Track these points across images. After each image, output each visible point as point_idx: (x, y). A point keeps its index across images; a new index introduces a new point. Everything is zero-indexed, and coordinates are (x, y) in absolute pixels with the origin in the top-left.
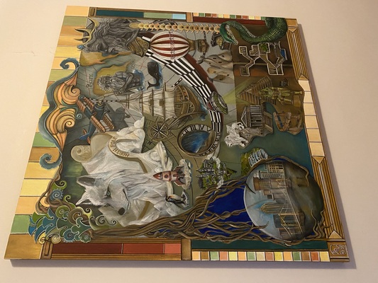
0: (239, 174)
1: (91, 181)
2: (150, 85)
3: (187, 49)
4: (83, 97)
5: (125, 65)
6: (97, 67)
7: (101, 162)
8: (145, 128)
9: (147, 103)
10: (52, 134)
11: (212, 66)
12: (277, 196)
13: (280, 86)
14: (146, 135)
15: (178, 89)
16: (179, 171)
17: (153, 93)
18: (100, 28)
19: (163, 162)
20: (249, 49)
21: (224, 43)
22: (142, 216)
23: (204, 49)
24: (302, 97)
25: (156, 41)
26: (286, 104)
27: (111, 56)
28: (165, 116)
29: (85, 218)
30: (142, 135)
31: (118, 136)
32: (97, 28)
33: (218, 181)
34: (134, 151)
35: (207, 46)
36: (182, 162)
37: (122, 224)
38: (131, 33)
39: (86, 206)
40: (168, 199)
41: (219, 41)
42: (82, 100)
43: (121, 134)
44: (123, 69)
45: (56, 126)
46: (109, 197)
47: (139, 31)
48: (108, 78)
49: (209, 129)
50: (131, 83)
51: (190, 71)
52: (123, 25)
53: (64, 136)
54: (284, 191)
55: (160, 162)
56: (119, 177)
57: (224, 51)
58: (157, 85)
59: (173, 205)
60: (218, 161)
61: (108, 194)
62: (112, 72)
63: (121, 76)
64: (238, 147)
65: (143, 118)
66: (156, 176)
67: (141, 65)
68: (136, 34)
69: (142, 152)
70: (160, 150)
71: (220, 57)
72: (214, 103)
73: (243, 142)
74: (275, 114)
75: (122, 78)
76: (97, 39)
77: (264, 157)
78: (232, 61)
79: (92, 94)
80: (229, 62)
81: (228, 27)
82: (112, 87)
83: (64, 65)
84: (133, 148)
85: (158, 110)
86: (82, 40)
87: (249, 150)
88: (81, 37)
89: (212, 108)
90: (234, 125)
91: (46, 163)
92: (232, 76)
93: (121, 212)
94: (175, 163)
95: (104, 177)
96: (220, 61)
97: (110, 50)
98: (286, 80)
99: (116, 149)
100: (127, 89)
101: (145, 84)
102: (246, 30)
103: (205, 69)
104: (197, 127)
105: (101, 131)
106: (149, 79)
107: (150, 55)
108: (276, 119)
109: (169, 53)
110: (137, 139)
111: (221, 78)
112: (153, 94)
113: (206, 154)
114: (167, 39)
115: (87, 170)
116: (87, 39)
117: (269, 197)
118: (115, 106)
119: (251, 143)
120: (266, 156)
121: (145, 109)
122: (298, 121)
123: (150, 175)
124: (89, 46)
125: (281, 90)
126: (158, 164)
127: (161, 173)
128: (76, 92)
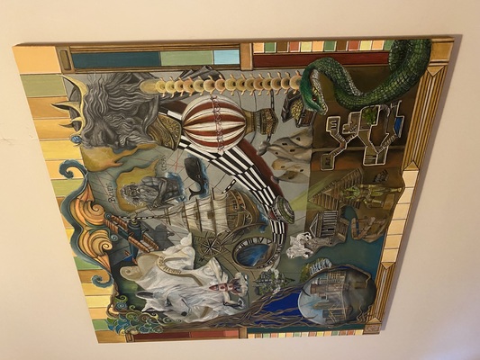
0: (297, 281)
1: (150, 295)
2: (193, 193)
3: (242, 130)
4: (110, 215)
5: (152, 167)
6: (114, 172)
8: (193, 245)
9: (192, 217)
10: (92, 258)
11: (280, 157)
12: (331, 297)
13: (374, 182)
14: (196, 252)
15: (230, 195)
16: (236, 284)
17: (198, 203)
18: (91, 99)
19: (218, 276)
20: (344, 121)
21: (303, 113)
22: (203, 316)
23: (269, 127)
24: (398, 195)
25: (192, 118)
26: (374, 207)
27: (127, 153)
28: (216, 231)
30: (192, 252)
31: (165, 255)
32: (87, 98)
33: (274, 288)
34: (186, 268)
35: (275, 121)
36: (238, 275)
37: (186, 321)
38: (147, 104)
40: (225, 304)
41: (296, 110)
42: (111, 220)
43: (168, 253)
44: (149, 172)
45: (92, 249)
46: (170, 305)
47: (160, 99)
48: (133, 187)
49: (269, 241)
50: (166, 192)
51: (246, 168)
52: (129, 88)
53: (106, 259)
54: (339, 293)
55: (215, 276)
56: (175, 290)
57: (302, 128)
58: (202, 192)
59: (231, 308)
60: (277, 273)
61: (169, 303)
62: (137, 178)
63: (150, 184)
64: (300, 258)
65: (190, 234)
66: (212, 288)
67: (174, 163)
68: (156, 107)
69: (195, 268)
70: (213, 266)
71: (295, 140)
72: (278, 212)
73: (306, 253)
74: (354, 220)
75: (153, 186)
76: (94, 121)
77: (326, 265)
78: (312, 146)
79: (119, 210)
80: (306, 149)
81: (316, 75)
82: (142, 200)
84: (184, 266)
85: (207, 224)
86: (72, 125)
87: (312, 261)
88: (69, 121)
89: (274, 217)
90: (300, 236)
92: (307, 172)
93: (184, 314)
94: (231, 276)
95: (160, 291)
96: (293, 147)
97: (122, 140)
98: (385, 173)
99: (166, 268)
100: (163, 201)
101: (186, 192)
103: (270, 165)
104: (255, 240)
105: (145, 251)
106: (190, 184)
107: (185, 146)
108: (354, 226)
109: (213, 139)
110: (187, 257)
111: (290, 176)
112: (198, 206)
113: (264, 267)
114: (209, 112)
115: (142, 286)
116: (80, 123)
117: (324, 298)
118: (153, 224)
120: (330, 265)
121: (190, 224)
122: (381, 226)
123: (206, 288)
124: (88, 136)
125: (373, 188)
126: (213, 278)
127: (217, 286)
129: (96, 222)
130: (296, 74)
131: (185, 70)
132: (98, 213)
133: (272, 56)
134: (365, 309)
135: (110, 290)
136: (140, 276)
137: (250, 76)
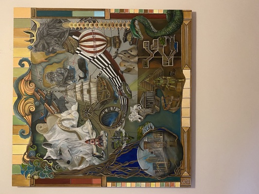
0: (135, 139)
1: (50, 145)
2: (81, 78)
3: (105, 45)
4: (38, 90)
5: (62, 63)
6: (44, 65)
7: (54, 134)
8: (78, 111)
9: (79, 92)
10: (23, 116)
11: (123, 60)
12: (156, 152)
13: (169, 76)
14: (79, 115)
15: (99, 80)
16: (100, 139)
17: (82, 84)
18: (41, 29)
19: (90, 133)
20: (151, 43)
21: (133, 39)
22: (80, 165)
23: (118, 44)
24: (183, 83)
25: (83, 39)
26: (172, 90)
27: (52, 55)
28: (91, 102)
29: (50, 166)
30: (77, 115)
31: (62, 116)
32: (39, 29)
33: (123, 144)
34: (73, 126)
35: (120, 42)
36: (102, 133)
37: (69, 169)
38: (64, 32)
39: (49, 159)
40: (94, 155)
41: (129, 37)
42: (37, 92)
43: (64, 115)
44: (60, 65)
45: (24, 110)
46: (61, 154)
47: (70, 30)
48: (51, 73)
49: (119, 110)
50: (67, 77)
51: (107, 65)
52: (58, 25)
53: (30, 117)
54: (161, 149)
55: (88, 133)
56: (65, 143)
57: (133, 46)
58: (85, 78)
59: (97, 158)
60: (124, 132)
61: (60, 152)
62: (54, 69)
63: (60, 72)
64: (136, 122)
65: (77, 103)
66: (86, 142)
67: (73, 61)
68: (68, 34)
69: (78, 127)
70: (88, 125)
71: (129, 52)
72: (123, 91)
73: (140, 118)
74: (162, 98)
75: (61, 73)
76: (40, 39)
77: (151, 128)
78: (138, 55)
79: (43, 86)
80: (135, 56)
81: (136, 22)
82: (55, 81)
83: (21, 64)
84: (72, 124)
85: (86, 97)
86: (30, 41)
87: (143, 124)
88: (29, 39)
89: (121, 94)
90: (135, 107)
91: (23, 135)
92: (136, 69)
93: (68, 162)
94: (98, 133)
95: (57, 143)
96: (129, 55)
97: (51, 49)
98: (174, 70)
99: (62, 125)
100: (65, 83)
101: (77, 77)
102: (151, 24)
103: (118, 64)
104: (112, 109)
105: (52, 113)
106: (79, 73)
107: (79, 52)
108: (163, 101)
109: (92, 49)
110: (74, 118)
111: (129, 70)
112: (82, 85)
113: (117, 127)
114: (91, 37)
115: (47, 138)
116: (33, 40)
117: (152, 153)
118: (58, 95)
119: (145, 118)
120: (153, 127)
121: (78, 97)
122: (177, 102)
123: (83, 141)
124: (36, 46)
125: (170, 79)
126: (87, 134)
127: (89, 140)
128: (33, 86)
129: (30, 93)
130: (128, 22)
131: (82, 19)
132: (32, 88)
133: (118, 14)
134: (179, 164)
135: (28, 141)
136: (46, 131)
137: (108, 22)
